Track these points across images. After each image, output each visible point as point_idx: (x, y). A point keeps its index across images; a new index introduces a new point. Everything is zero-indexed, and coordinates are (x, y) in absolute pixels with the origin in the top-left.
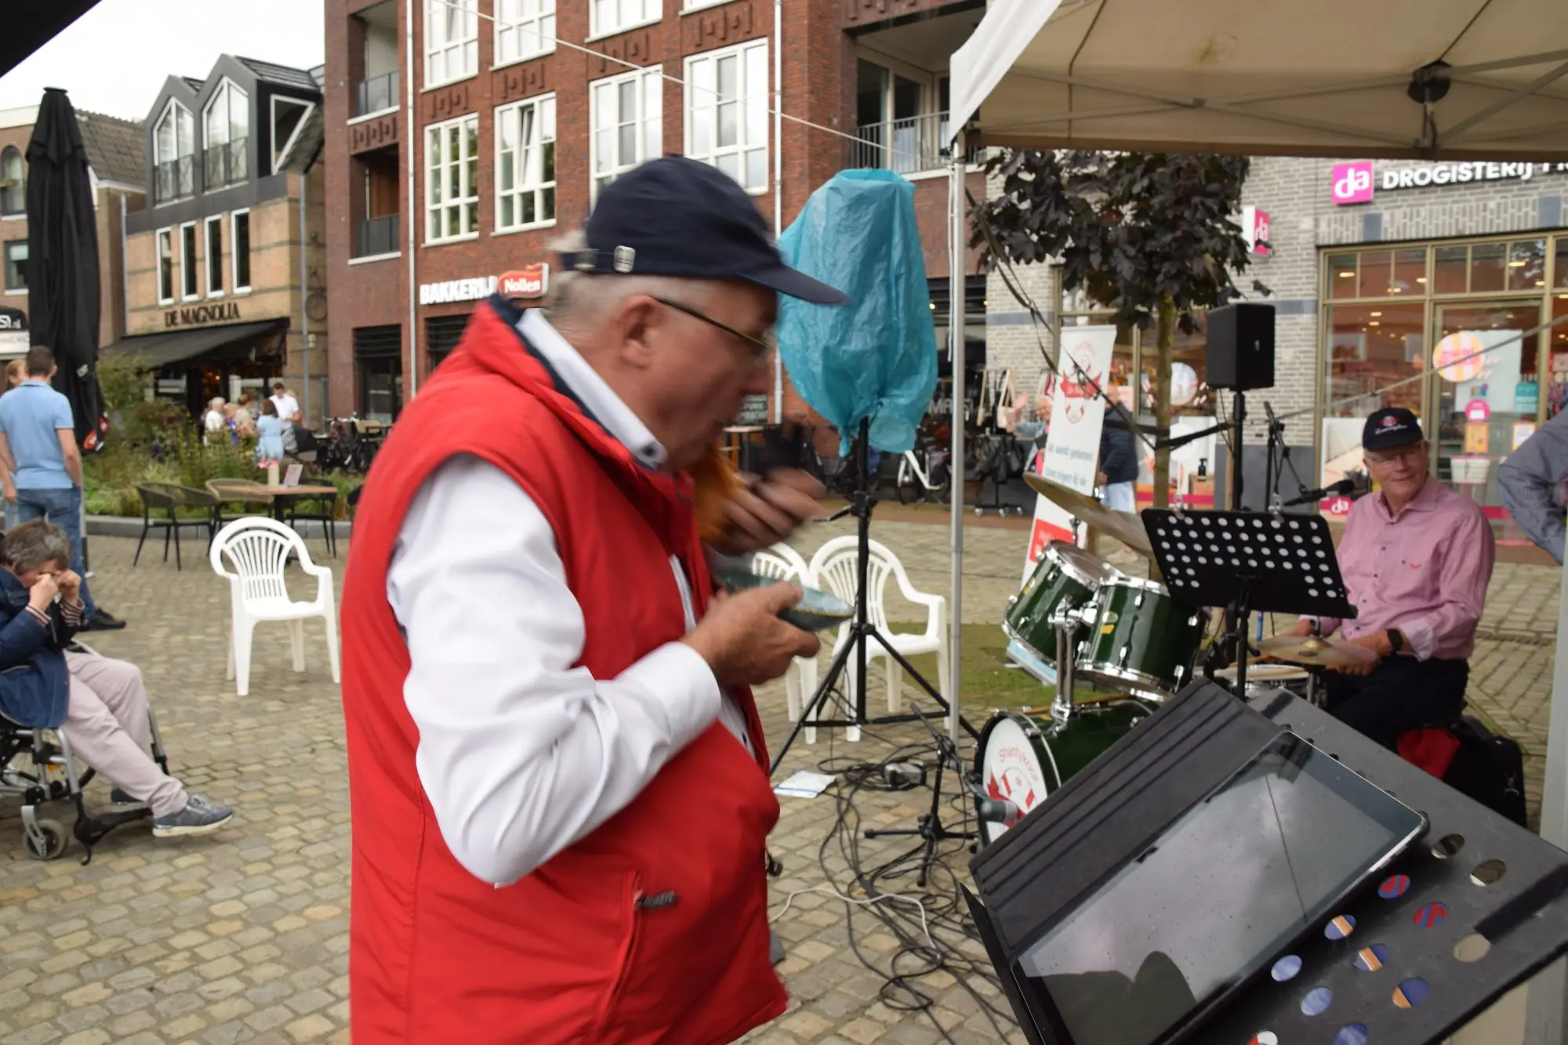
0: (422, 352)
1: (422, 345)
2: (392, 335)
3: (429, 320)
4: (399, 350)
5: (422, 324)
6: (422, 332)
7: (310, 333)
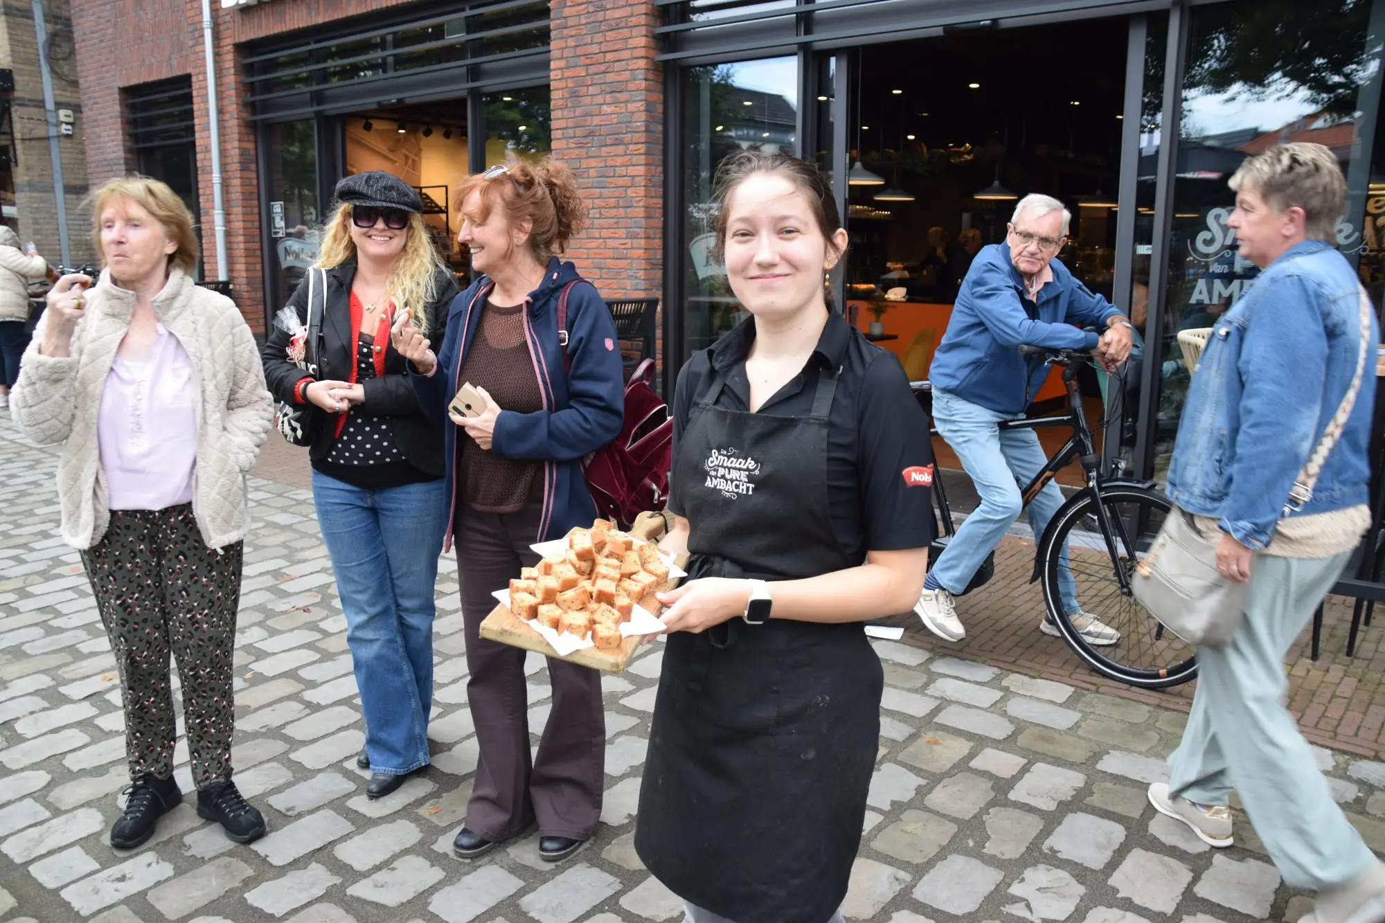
0: (233, 124)
1: (232, 108)
2: (175, 100)
3: (243, 49)
4: (191, 130)
5: (229, 60)
6: (230, 79)
7: (59, 105)
